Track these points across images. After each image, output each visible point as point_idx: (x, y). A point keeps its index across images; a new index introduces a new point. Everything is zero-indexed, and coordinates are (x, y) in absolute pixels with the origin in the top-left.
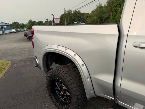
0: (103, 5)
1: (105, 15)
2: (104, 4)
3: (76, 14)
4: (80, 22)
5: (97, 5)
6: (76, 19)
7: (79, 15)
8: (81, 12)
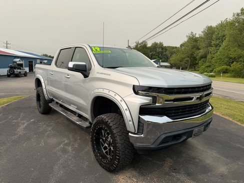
0: (197, 36)
1: (200, 52)
2: (199, 35)
3: (156, 48)
4: (160, 61)
5: (187, 36)
6: (154, 55)
7: (160, 50)
8: (164, 45)
